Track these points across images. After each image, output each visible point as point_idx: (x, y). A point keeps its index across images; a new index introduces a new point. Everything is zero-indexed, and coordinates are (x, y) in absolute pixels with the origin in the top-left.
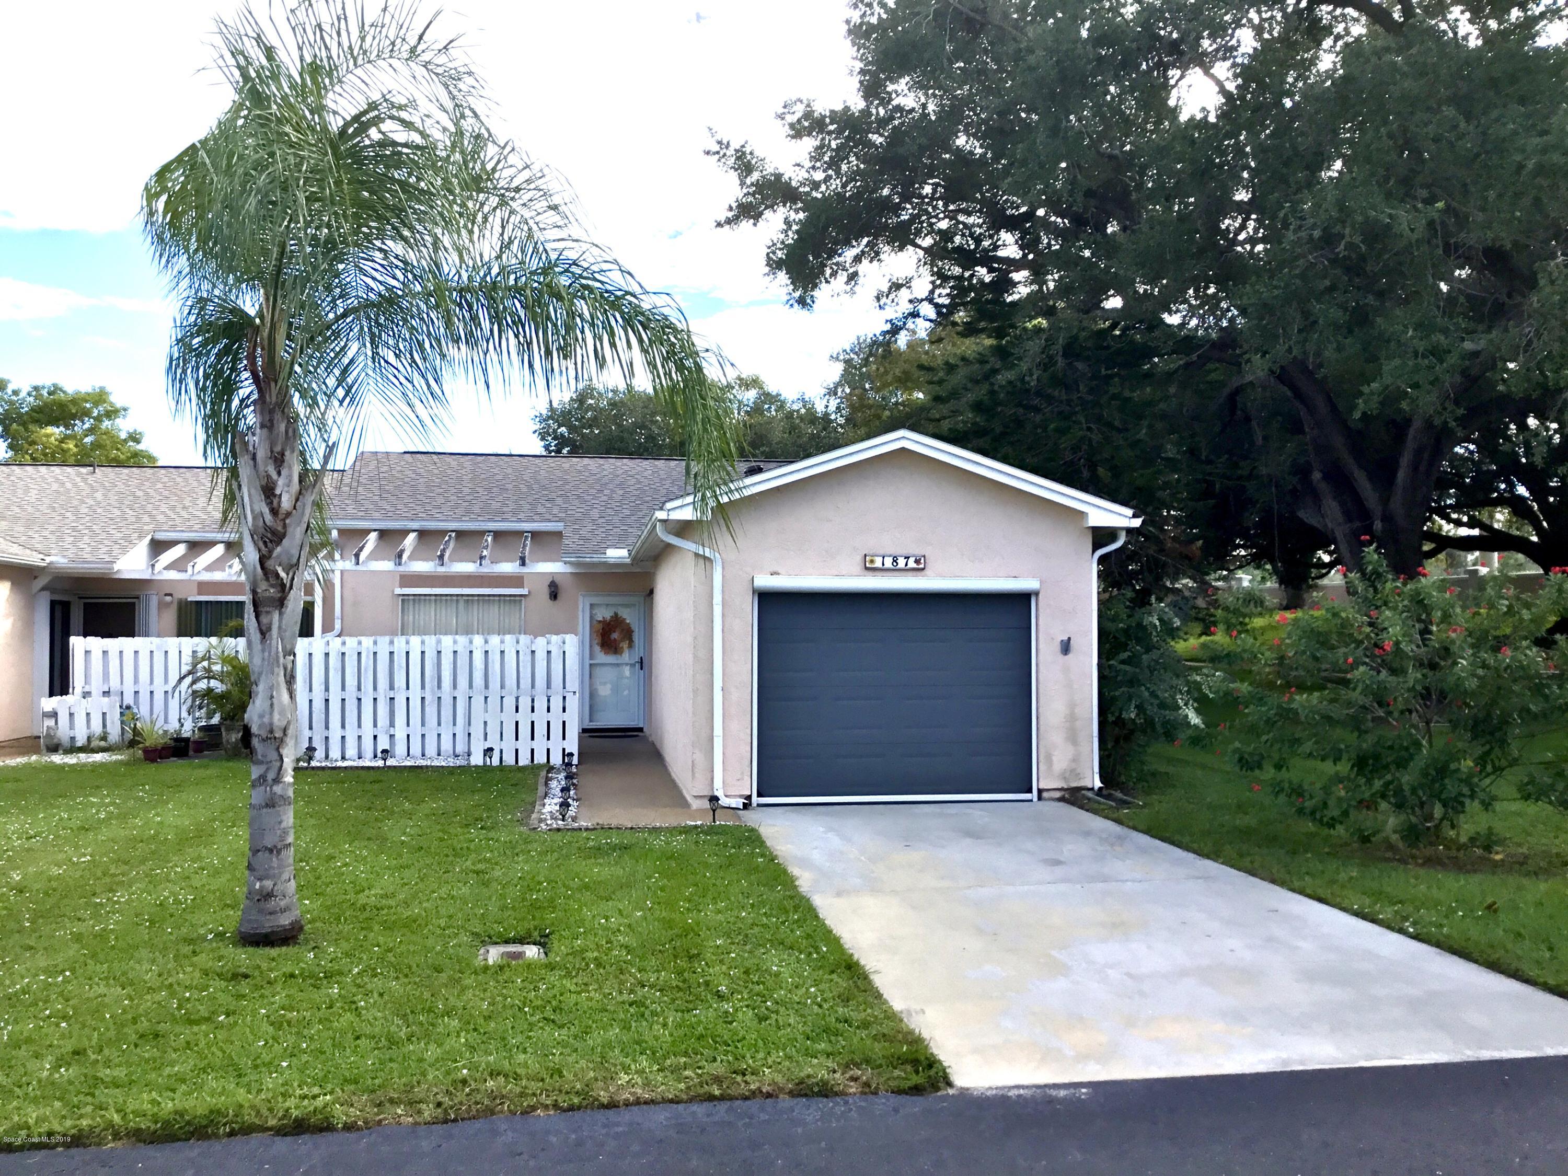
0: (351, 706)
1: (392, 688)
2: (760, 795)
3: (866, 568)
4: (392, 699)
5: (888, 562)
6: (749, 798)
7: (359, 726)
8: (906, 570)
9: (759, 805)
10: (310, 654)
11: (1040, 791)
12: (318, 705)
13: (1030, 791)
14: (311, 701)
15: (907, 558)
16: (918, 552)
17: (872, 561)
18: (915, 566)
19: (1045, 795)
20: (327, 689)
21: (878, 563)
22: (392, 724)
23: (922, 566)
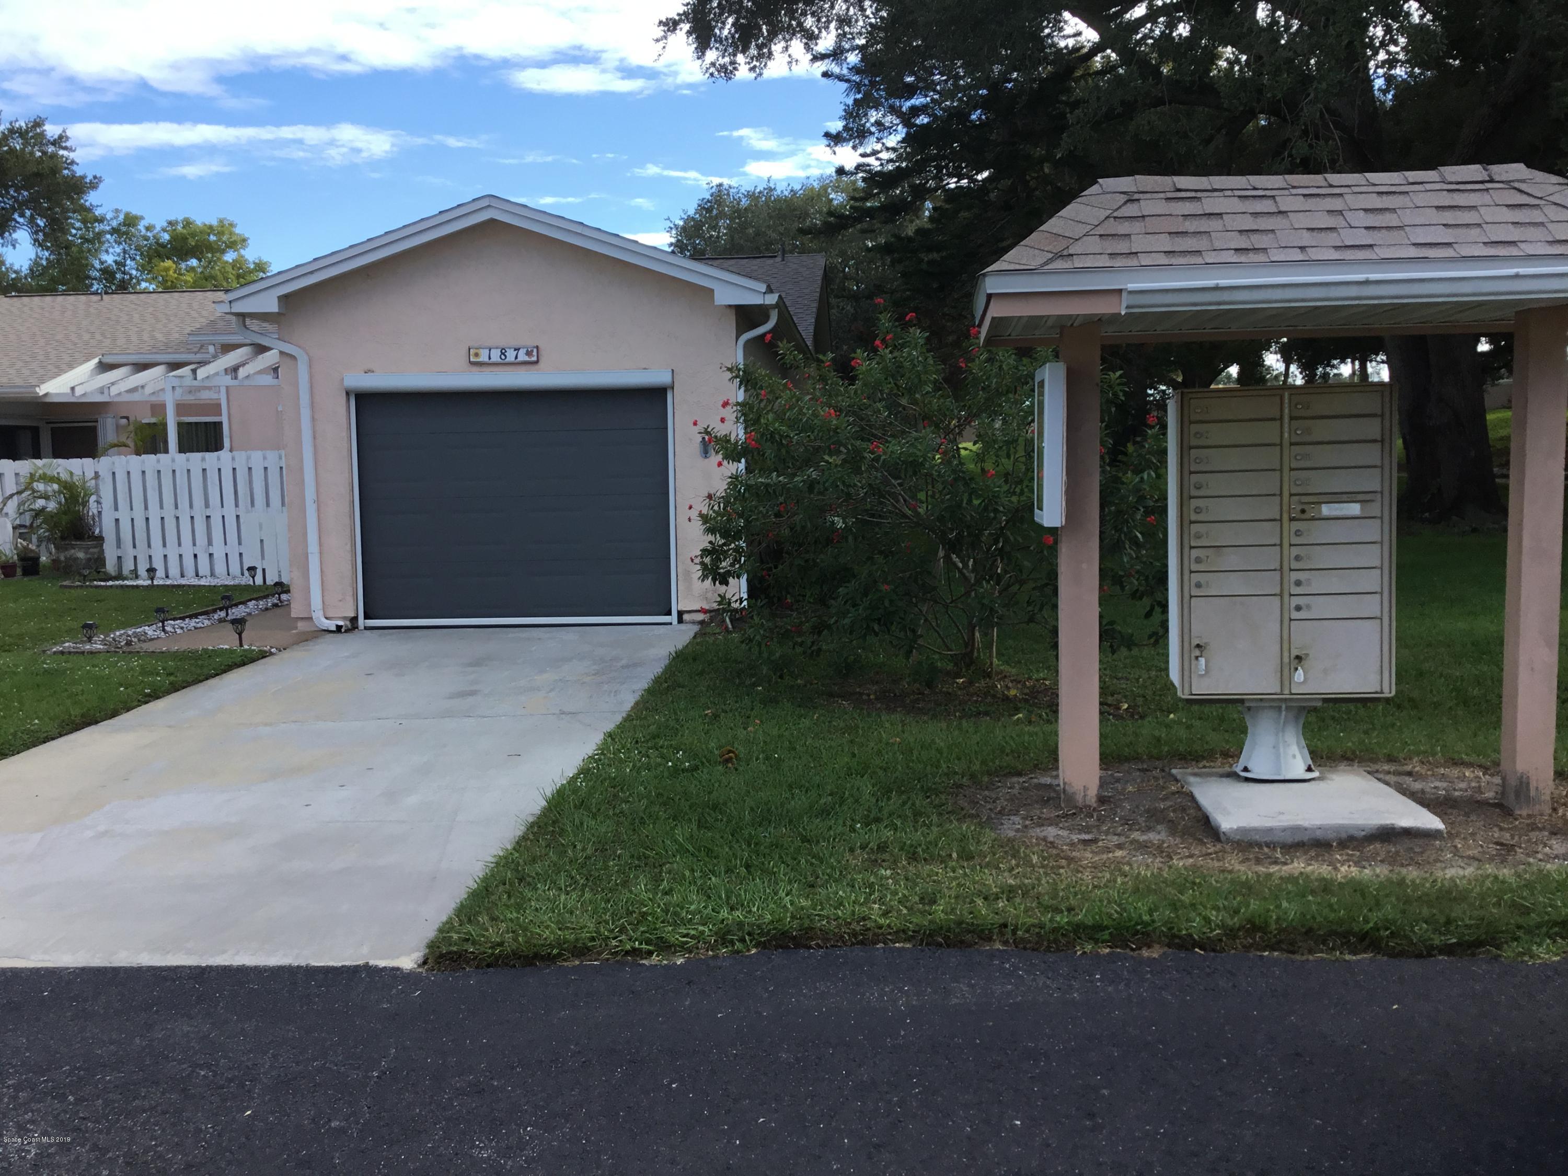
0: (170, 524)
1: (207, 505)
2: (367, 617)
3: (472, 363)
4: (208, 517)
5: (496, 356)
6: (354, 620)
7: (180, 545)
8: (516, 364)
9: (366, 628)
10: (129, 473)
11: (680, 614)
12: (140, 524)
13: (669, 613)
14: (132, 519)
15: (517, 349)
16: (531, 342)
17: (477, 355)
18: (527, 358)
19: (686, 617)
20: (146, 508)
21: (484, 357)
22: (210, 543)
23: (534, 359)
